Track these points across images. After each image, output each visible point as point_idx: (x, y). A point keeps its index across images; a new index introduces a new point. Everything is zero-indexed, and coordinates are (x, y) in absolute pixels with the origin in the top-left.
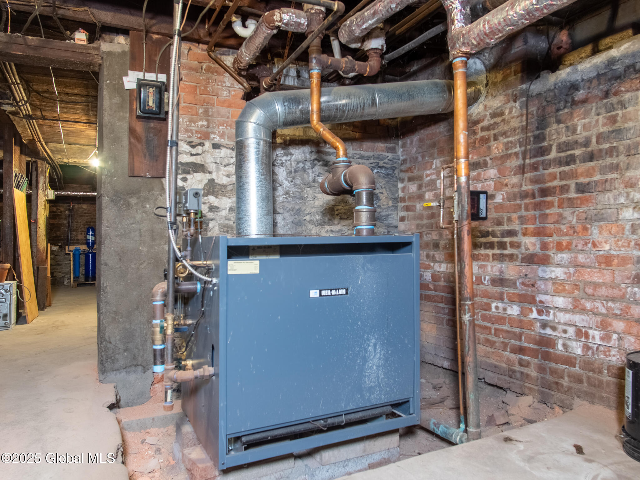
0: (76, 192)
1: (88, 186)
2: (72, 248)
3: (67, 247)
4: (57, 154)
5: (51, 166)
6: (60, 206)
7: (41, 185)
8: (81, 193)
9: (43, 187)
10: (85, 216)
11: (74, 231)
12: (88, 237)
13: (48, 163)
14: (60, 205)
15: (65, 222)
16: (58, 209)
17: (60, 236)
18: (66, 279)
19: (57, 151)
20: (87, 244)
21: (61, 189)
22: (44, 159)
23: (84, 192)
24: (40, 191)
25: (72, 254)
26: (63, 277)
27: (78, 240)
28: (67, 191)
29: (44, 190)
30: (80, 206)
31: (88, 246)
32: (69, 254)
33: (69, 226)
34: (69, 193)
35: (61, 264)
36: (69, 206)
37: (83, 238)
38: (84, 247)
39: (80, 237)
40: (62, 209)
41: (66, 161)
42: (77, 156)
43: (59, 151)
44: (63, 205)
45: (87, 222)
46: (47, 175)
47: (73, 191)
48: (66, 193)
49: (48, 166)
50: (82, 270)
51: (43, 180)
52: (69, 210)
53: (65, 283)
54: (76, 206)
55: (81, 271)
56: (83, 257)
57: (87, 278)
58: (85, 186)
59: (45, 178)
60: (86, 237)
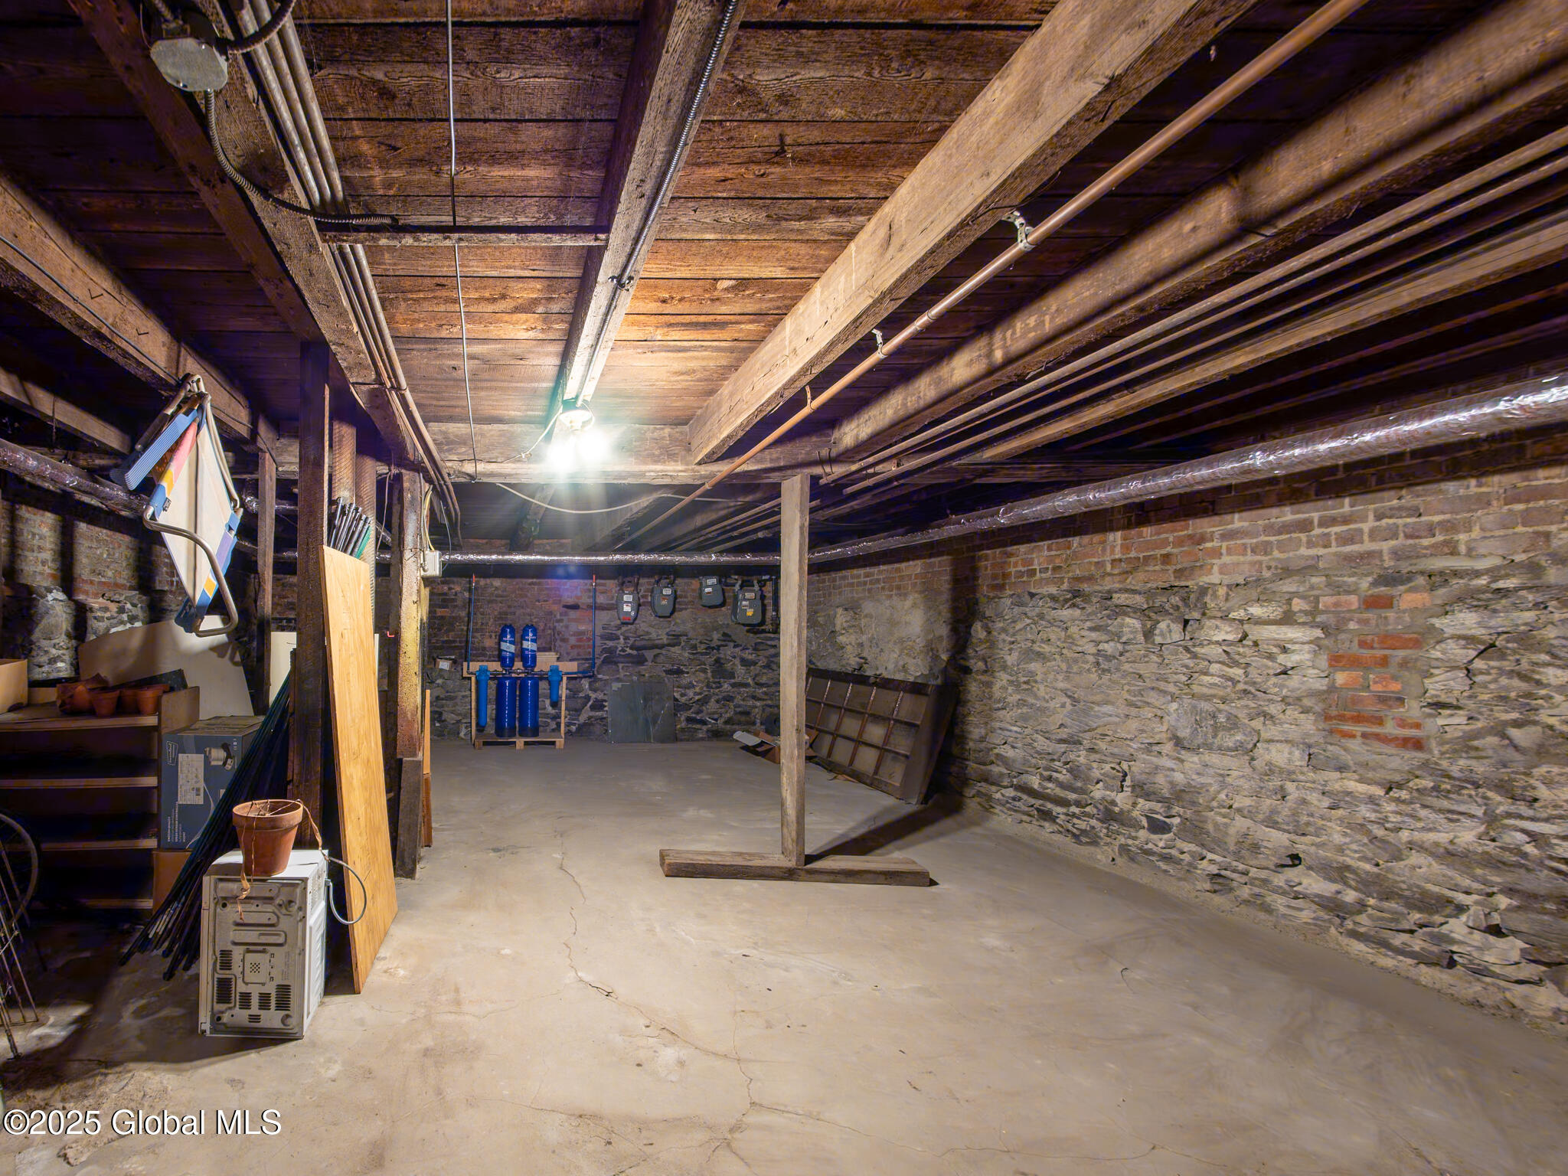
0: (484, 554)
1: (503, 542)
2: (475, 666)
3: (465, 664)
4: (449, 450)
5: (434, 489)
6: (454, 583)
7: (409, 539)
8: (494, 557)
9: (415, 544)
10: (496, 602)
11: (477, 631)
12: (504, 646)
13: (429, 480)
14: (455, 579)
15: (463, 614)
16: (450, 589)
17: (454, 641)
18: (464, 726)
19: (448, 444)
20: (501, 658)
21: (457, 548)
22: (417, 467)
23: (498, 554)
24: (407, 554)
25: (473, 679)
26: (459, 722)
27: (484, 649)
28: (467, 554)
29: (419, 550)
30: (488, 581)
31: (503, 665)
32: (470, 679)
33: (469, 622)
34: (471, 557)
35: (456, 697)
36: (470, 583)
37: (493, 645)
38: (495, 666)
39: (489, 643)
40: (458, 588)
41: (469, 468)
42: (495, 454)
43: (452, 442)
44: (459, 579)
45: (500, 613)
46: (425, 512)
47: (479, 554)
48: (465, 557)
49: (427, 485)
50: (491, 709)
51: (416, 524)
52: (470, 590)
53: (462, 734)
54: (482, 582)
55: (489, 712)
56: (493, 684)
57: (500, 731)
58: (498, 542)
59: (419, 520)
60: (499, 645)
